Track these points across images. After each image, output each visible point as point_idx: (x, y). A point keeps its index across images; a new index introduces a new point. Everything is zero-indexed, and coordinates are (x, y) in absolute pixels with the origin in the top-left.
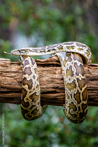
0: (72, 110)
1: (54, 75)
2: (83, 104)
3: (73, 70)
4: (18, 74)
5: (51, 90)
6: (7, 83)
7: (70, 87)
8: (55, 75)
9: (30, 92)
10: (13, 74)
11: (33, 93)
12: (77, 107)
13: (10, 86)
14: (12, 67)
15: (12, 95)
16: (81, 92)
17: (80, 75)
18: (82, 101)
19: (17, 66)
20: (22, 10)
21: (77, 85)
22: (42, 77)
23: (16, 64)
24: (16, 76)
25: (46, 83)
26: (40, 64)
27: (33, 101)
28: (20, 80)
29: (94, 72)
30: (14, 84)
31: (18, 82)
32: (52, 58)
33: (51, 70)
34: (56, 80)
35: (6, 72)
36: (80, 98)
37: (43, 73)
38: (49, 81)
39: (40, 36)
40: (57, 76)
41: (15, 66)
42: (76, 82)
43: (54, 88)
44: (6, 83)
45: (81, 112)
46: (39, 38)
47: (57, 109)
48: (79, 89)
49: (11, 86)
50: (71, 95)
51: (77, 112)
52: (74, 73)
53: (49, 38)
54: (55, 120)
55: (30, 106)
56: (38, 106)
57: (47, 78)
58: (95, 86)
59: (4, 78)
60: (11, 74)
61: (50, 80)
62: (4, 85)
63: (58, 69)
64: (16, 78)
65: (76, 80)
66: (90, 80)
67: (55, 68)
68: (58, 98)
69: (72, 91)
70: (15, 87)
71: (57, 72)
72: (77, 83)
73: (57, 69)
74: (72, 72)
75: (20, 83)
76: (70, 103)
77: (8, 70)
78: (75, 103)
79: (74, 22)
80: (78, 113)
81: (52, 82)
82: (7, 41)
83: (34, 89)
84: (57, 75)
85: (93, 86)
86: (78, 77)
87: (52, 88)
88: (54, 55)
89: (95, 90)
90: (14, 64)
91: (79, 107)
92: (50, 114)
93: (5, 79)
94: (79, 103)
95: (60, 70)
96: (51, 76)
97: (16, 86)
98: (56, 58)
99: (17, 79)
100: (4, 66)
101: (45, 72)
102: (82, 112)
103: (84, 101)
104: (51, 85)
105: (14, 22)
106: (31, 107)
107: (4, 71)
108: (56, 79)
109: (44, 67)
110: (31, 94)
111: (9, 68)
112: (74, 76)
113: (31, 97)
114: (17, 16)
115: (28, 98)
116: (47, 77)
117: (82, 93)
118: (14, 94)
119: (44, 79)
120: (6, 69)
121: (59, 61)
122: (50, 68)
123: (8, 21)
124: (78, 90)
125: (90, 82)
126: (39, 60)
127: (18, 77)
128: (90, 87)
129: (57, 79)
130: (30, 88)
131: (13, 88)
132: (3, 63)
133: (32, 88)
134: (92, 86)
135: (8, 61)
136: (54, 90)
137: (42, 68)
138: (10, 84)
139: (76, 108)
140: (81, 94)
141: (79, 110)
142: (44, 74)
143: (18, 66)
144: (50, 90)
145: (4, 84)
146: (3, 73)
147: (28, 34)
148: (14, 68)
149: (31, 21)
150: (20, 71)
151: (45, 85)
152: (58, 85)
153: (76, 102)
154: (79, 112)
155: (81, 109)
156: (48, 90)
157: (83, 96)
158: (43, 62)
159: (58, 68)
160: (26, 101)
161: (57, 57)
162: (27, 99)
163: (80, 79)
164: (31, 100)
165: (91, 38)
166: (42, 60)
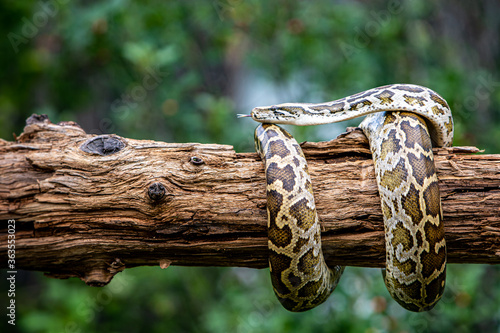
0: (400, 247)
1: (355, 182)
2: (428, 224)
3: (398, 137)
4: (256, 183)
5: (350, 225)
6: (227, 211)
7: (390, 181)
8: (358, 182)
9: (290, 197)
10: (243, 187)
11: (297, 200)
12: (412, 234)
13: (235, 218)
14: (238, 167)
15: (243, 244)
16: (422, 189)
17: (417, 145)
18: (424, 214)
19: (252, 164)
20: (258, 11)
21: (410, 172)
22: (324, 189)
23: (250, 157)
24: (251, 191)
25: (334, 206)
26: (315, 155)
27: (300, 223)
28: (262, 201)
29: (466, 169)
30: (246, 211)
31: (258, 206)
32: (349, 136)
33: (346, 168)
34: (362, 196)
35: (224, 181)
36: (419, 207)
37: (325, 179)
38: (342, 200)
39: (311, 80)
40: (363, 185)
41: (246, 164)
42: (407, 163)
43: (357, 218)
44: (224, 211)
45: (424, 252)
46: (308, 86)
47: (369, 278)
48: (414, 181)
49: (240, 218)
50: (395, 202)
51: (413, 250)
52: (400, 143)
53: (335, 83)
54: (365, 308)
55: (294, 241)
56: (315, 243)
57: (338, 191)
58: (471, 207)
59: (218, 197)
60: (238, 185)
61: (346, 196)
62: (220, 218)
63: (366, 167)
64: (250, 195)
65: (407, 159)
66: (455, 191)
67: (357, 163)
68: (370, 244)
69: (396, 189)
70: (251, 221)
71: (363, 174)
72: (410, 167)
73: (364, 165)
74: (396, 142)
75: (262, 208)
76: (395, 228)
77: (227, 176)
78: (407, 222)
79: (402, 37)
80: (416, 253)
81: (351, 201)
82: (222, 99)
83: (300, 190)
84: (363, 183)
85: (465, 208)
86: (411, 150)
87: (352, 218)
88: (354, 128)
89: (470, 219)
90: (244, 157)
91: (419, 234)
92: (350, 292)
93: (222, 199)
94: (416, 221)
95: (372, 168)
96: (346, 185)
97: (254, 219)
98: (358, 136)
99: (253, 198)
100: (216, 166)
101: (332, 175)
102: (427, 250)
103: (430, 216)
104: (350, 210)
105: (237, 45)
106: (297, 243)
107: (217, 178)
108: (361, 192)
109: (326, 163)
110: (293, 204)
111: (232, 170)
112: (401, 150)
113: (294, 209)
114: (245, 29)
115: (287, 215)
116: (337, 189)
117: (424, 193)
118: (248, 240)
119: (330, 195)
120: (222, 172)
121: (366, 145)
122: (343, 164)
123: (221, 45)
124: (412, 186)
125: (454, 197)
126: (313, 143)
127: (257, 194)
128: (457, 212)
129: (365, 193)
130: (288, 186)
131: (244, 223)
132: (214, 157)
133: (295, 187)
134: (461, 207)
135: (228, 151)
136: (358, 222)
137: (322, 166)
138: (237, 214)
139: (411, 237)
140: (421, 195)
141: (420, 242)
142: (329, 181)
143: (256, 163)
144: (348, 223)
145: (218, 214)
146: (214, 184)
147: (279, 75)
148: (246, 168)
149: (285, 40)
150: (262, 176)
151: (333, 210)
152: (368, 209)
153: (410, 218)
154: (421, 250)
155: (424, 239)
156: (341, 224)
157: (426, 201)
158: (324, 149)
159: (365, 163)
160: (281, 226)
161: (363, 133)
162: (284, 217)
163: (418, 156)
164: (295, 221)
165: (452, 78)
166: (320, 145)
